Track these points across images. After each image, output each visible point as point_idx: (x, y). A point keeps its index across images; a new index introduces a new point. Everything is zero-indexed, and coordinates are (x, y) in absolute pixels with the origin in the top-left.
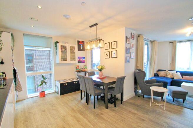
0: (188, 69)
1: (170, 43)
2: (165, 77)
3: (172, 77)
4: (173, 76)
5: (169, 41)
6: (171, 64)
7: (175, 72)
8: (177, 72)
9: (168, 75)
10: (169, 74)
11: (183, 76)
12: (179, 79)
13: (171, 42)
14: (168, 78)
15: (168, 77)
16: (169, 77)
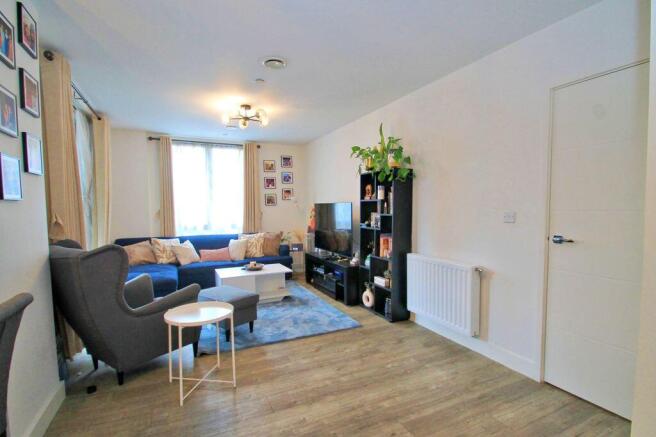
0: (206, 227)
1: (150, 139)
2: (150, 263)
3: (172, 260)
4: (175, 255)
5: (148, 132)
6: (159, 213)
7: (178, 240)
8: (182, 240)
9: (158, 253)
10: (164, 251)
11: (202, 251)
12: (193, 263)
13: (153, 136)
14: (162, 264)
15: (161, 261)
16: (164, 260)
